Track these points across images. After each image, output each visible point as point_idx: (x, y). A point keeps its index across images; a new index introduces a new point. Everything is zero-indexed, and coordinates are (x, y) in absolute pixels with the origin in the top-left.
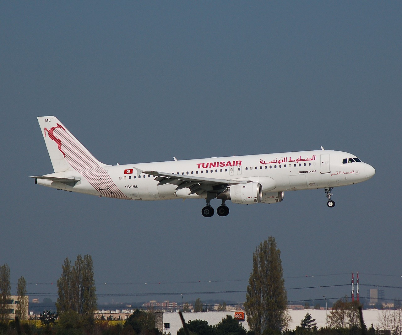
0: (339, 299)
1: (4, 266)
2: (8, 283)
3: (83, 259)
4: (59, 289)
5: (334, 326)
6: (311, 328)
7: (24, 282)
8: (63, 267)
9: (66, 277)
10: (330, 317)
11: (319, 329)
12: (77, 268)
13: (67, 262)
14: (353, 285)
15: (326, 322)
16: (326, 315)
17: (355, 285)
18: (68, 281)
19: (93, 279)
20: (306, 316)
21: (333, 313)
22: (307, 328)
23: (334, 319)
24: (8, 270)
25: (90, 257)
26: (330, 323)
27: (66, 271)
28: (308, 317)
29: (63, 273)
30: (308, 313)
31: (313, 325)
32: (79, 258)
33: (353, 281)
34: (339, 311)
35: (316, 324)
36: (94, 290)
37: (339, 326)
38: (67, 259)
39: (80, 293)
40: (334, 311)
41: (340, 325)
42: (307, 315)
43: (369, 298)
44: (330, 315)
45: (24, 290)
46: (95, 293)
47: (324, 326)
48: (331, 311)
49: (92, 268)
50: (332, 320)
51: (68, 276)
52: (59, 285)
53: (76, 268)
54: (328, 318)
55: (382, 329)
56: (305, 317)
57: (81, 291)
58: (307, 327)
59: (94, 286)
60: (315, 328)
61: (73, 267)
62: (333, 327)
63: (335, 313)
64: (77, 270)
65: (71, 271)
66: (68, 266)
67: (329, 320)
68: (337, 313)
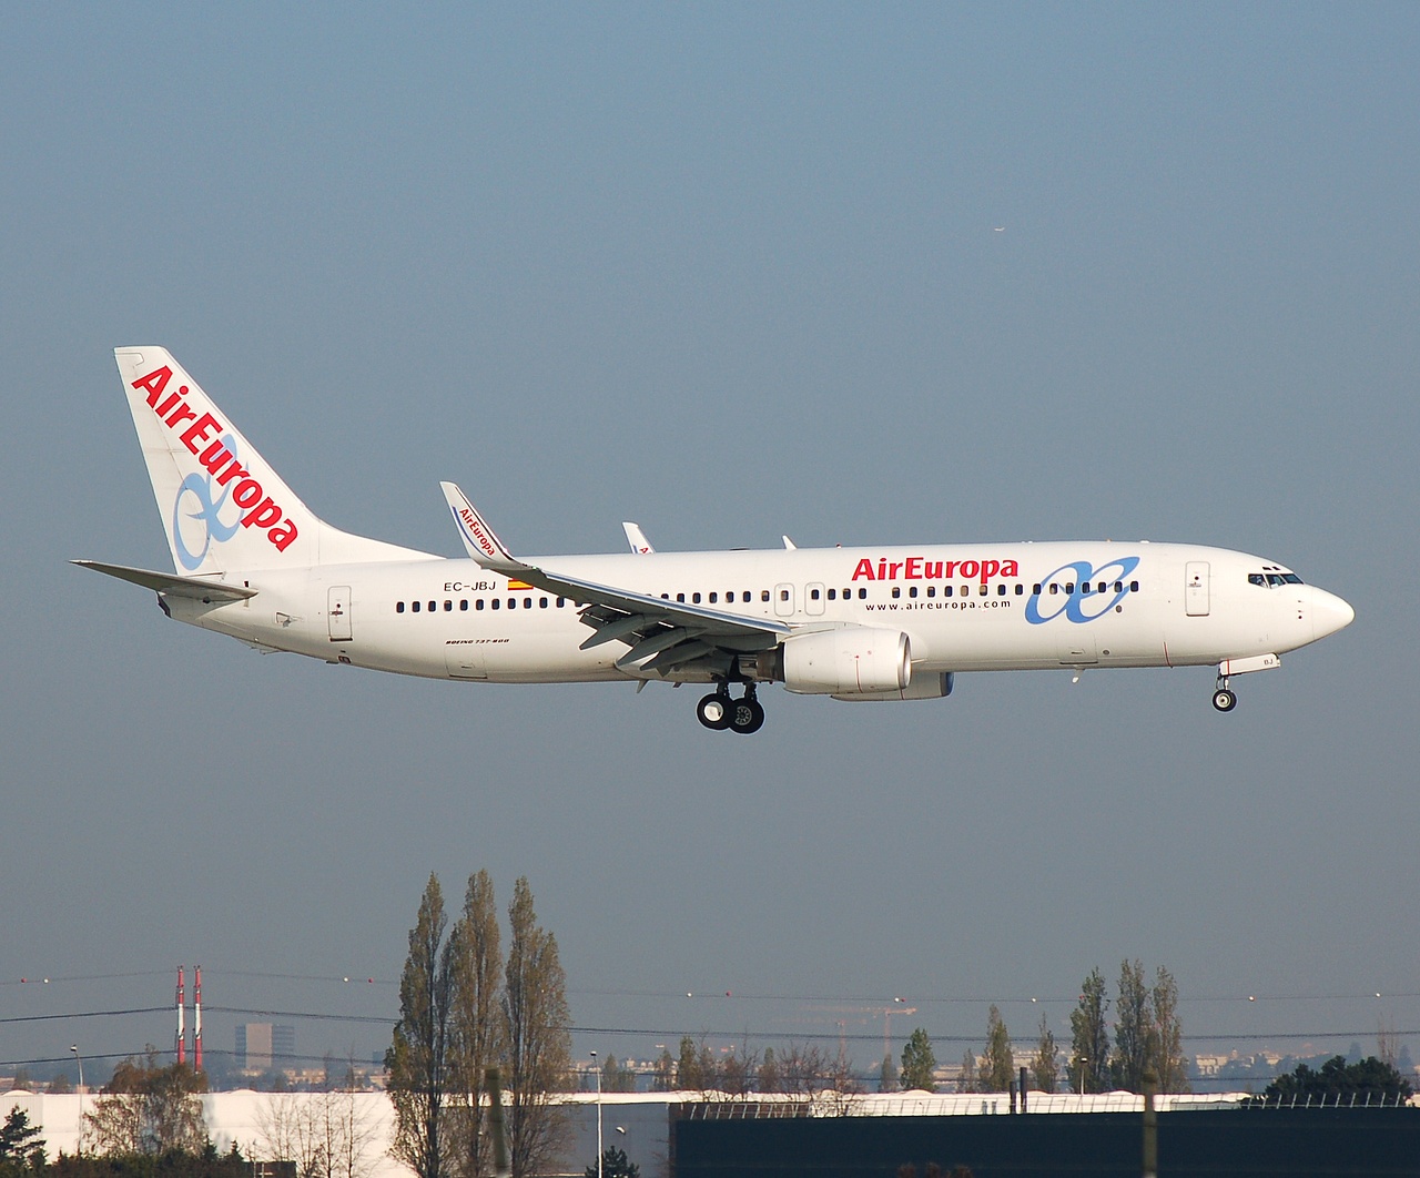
0: (123, 1058)
5: (106, 1150)
6: (26, 1155)
10: (91, 1118)
11: (51, 1159)
14: (181, 1010)
15: (77, 1135)
16: (77, 1113)
17: (190, 1009)
20: (9, 1113)
21: (102, 1106)
22: (13, 1158)
23: (106, 1126)
26: (94, 1138)
28: (17, 1120)
30: (17, 1107)
31: (32, 1145)
33: (179, 998)
34: (124, 1098)
35: (43, 1143)
37: (122, 1147)
40: (107, 1097)
41: (127, 1147)
42: (14, 1111)
43: (241, 1054)
44: (95, 1111)
47: (71, 1151)
48: (96, 1097)
50: (100, 1127)
54: (87, 1122)
55: (268, 1158)
56: (7, 1118)
58: (13, 1154)
60: (39, 1158)
62: (100, 1152)
63: (110, 1103)
67: (89, 1131)
68: (118, 1103)
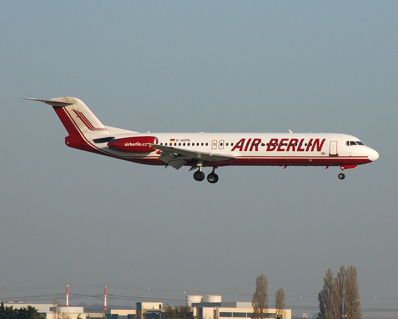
1: (262, 276)
2: (265, 295)
3: (347, 270)
4: (321, 302)
7: (283, 294)
8: (325, 279)
9: (328, 290)
12: (341, 280)
13: (329, 273)
18: (330, 294)
19: (357, 292)
24: (266, 281)
25: (354, 269)
27: (327, 283)
29: (325, 285)
32: (341, 269)
36: (358, 304)
38: (329, 270)
39: (343, 307)
45: (283, 303)
46: (360, 307)
49: (357, 280)
51: (330, 288)
52: (320, 298)
53: (338, 280)
57: (345, 306)
59: (359, 300)
61: (336, 279)
64: (340, 281)
65: (333, 283)
66: (330, 278)
